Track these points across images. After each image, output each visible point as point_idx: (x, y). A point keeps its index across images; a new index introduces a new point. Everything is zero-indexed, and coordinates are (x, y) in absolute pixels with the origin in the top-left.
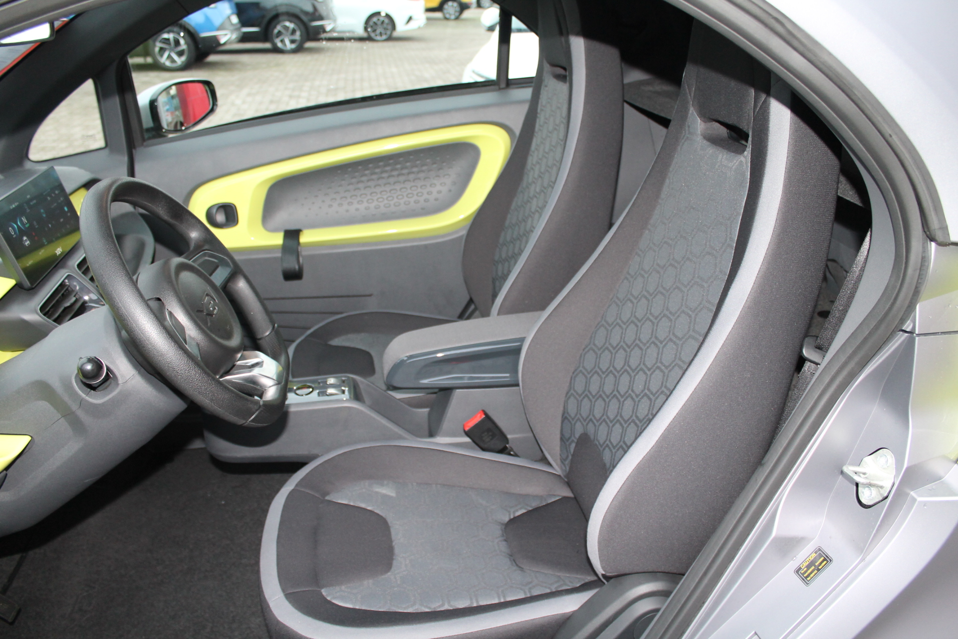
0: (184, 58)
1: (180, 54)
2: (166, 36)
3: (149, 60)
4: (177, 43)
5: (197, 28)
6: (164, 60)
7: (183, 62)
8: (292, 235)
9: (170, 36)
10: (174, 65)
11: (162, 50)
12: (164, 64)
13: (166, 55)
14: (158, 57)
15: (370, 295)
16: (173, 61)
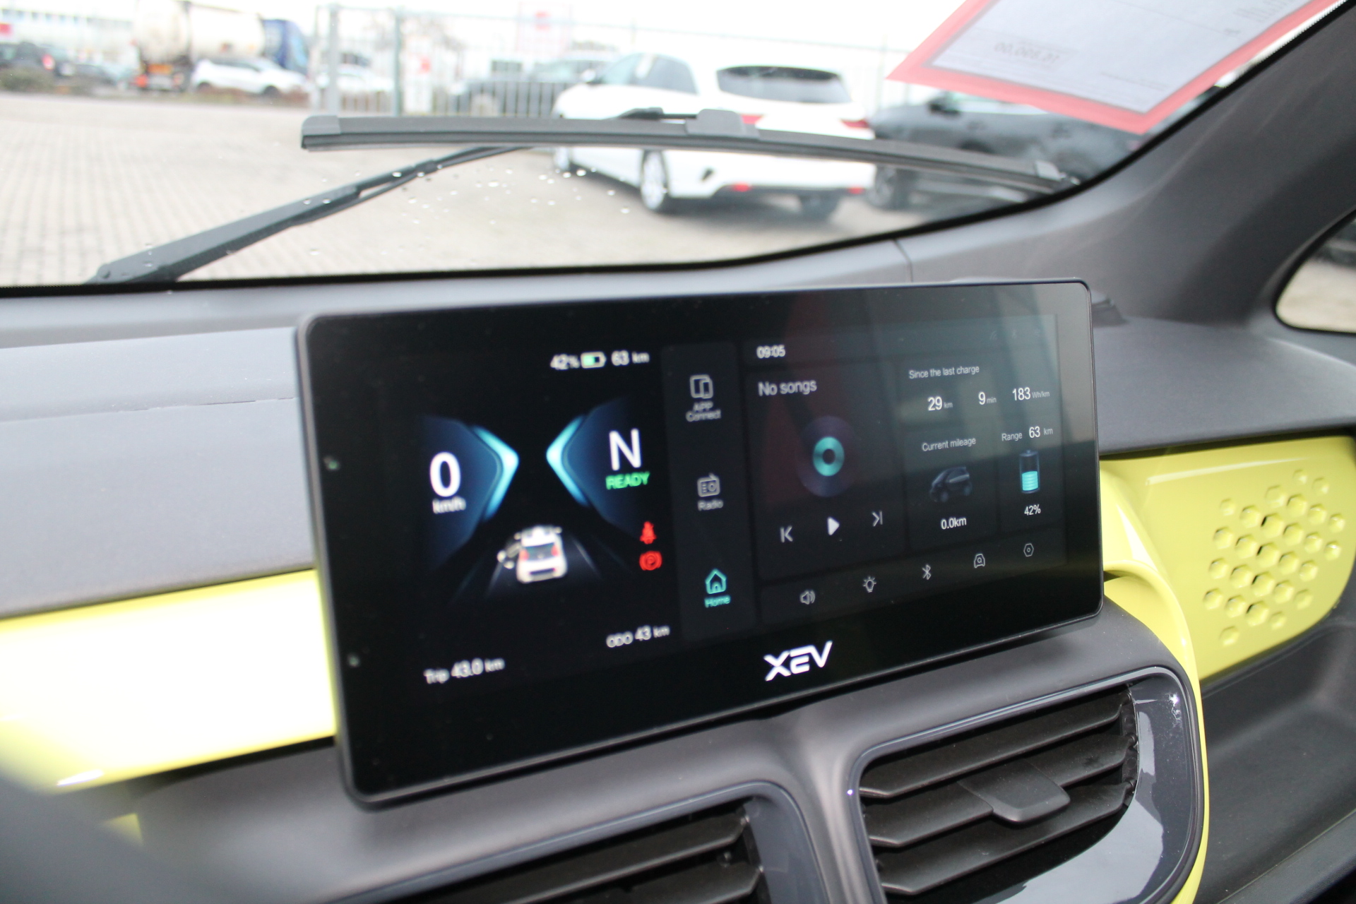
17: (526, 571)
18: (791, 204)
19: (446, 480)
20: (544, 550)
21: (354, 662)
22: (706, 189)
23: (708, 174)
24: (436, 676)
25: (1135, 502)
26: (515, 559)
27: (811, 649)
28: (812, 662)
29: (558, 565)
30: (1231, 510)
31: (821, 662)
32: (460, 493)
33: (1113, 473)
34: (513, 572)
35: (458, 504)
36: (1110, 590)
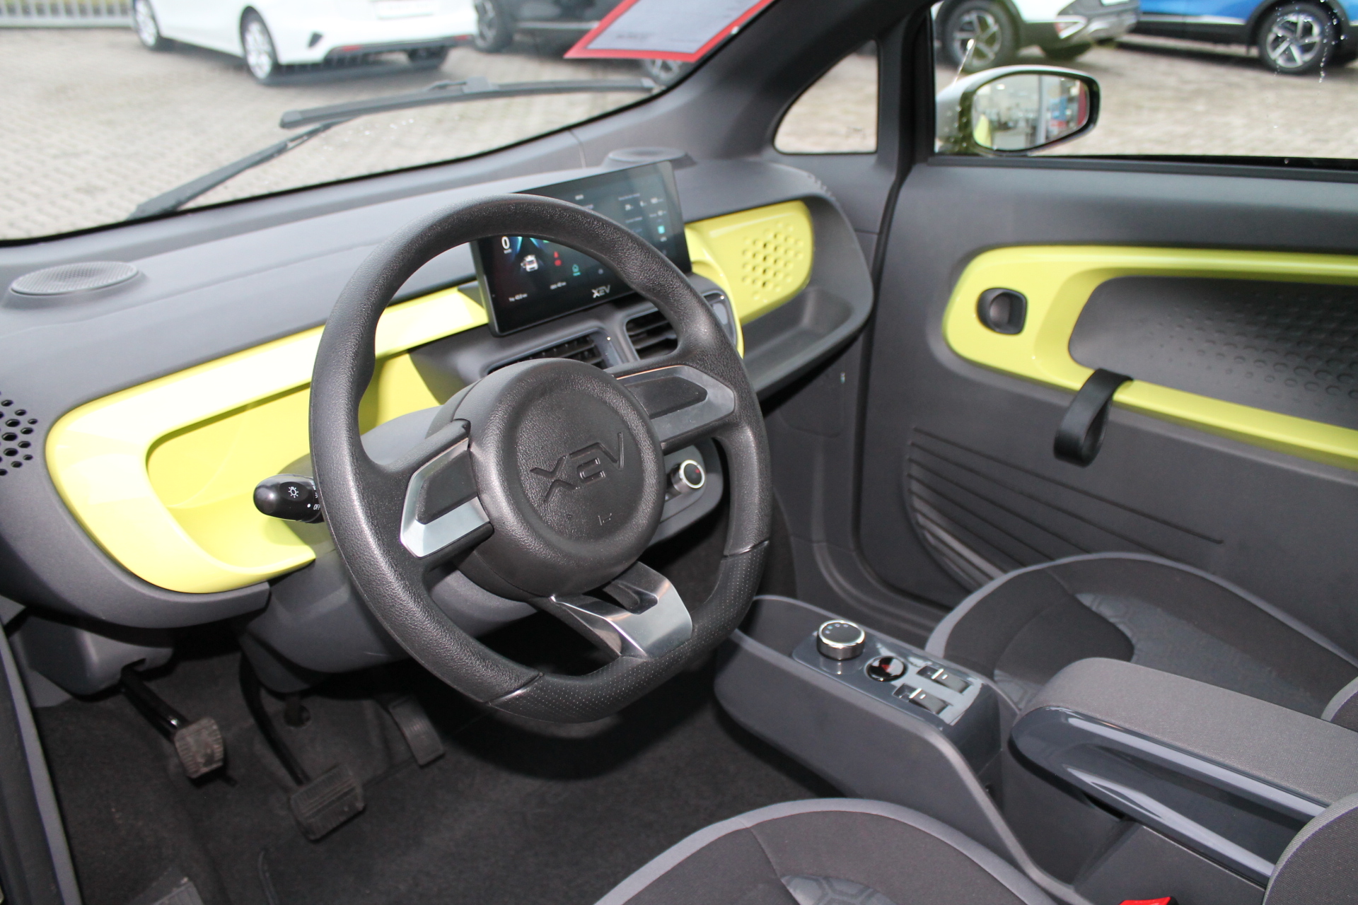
0: (1308, 57)
1: (1306, 49)
2: (1292, 18)
3: (1254, 52)
4: (1308, 30)
5: (1350, 13)
6: (1277, 56)
7: (1305, 63)
8: (1108, 380)
9: (1301, 19)
10: (1290, 66)
11: (1278, 41)
12: (1275, 61)
13: (1283, 46)
14: (1269, 50)
15: (1220, 542)
16: (1290, 58)
17: (528, 268)
18: (402, 58)
19: (506, 244)
20: (531, 262)
21: (494, 296)
22: (317, 54)
23: (315, 39)
24: (512, 299)
25: (707, 243)
26: (525, 265)
27: (604, 288)
28: (605, 292)
29: (535, 266)
30: (749, 242)
31: (608, 291)
32: (510, 247)
33: (693, 229)
34: (525, 269)
35: (510, 251)
36: (695, 269)
